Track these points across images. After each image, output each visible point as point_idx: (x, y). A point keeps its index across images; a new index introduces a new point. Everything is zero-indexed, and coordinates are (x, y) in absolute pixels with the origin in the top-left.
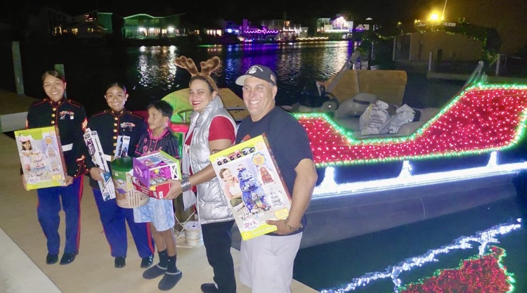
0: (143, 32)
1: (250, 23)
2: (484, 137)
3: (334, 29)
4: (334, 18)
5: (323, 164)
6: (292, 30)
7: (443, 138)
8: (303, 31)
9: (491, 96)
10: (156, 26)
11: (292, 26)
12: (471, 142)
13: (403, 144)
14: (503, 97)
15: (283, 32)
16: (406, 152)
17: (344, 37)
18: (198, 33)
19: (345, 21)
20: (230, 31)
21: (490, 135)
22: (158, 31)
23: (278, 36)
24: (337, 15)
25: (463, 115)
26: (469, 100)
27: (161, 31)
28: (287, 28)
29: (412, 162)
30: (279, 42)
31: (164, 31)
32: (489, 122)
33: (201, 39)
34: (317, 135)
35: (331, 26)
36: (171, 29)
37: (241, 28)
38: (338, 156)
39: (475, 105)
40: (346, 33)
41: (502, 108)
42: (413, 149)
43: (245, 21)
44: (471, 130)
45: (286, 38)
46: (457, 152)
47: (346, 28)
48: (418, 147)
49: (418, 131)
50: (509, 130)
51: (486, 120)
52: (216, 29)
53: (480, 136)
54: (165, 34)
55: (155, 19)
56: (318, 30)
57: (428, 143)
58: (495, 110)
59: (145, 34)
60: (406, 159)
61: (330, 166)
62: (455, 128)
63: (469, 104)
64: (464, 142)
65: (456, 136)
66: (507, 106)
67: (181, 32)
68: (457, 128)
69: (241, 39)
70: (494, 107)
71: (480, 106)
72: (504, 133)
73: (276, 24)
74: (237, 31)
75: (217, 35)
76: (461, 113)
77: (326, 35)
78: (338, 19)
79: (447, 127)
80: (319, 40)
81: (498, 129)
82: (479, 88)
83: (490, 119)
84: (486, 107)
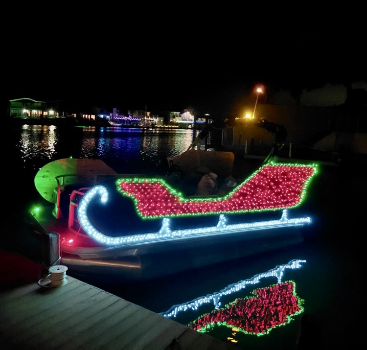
0: (27, 113)
1: (118, 111)
2: (277, 199)
3: (183, 120)
4: (182, 112)
5: (161, 216)
6: (152, 119)
7: (248, 199)
8: (160, 120)
9: (281, 171)
10: (38, 108)
11: (151, 116)
12: (268, 202)
13: (219, 202)
14: (289, 172)
15: (144, 120)
16: (222, 208)
17: (190, 126)
18: (75, 116)
19: (190, 115)
20: (102, 116)
21: (282, 198)
22: (40, 112)
23: (141, 123)
24: (185, 110)
25: (262, 183)
26: (265, 173)
27: (43, 113)
28: (148, 117)
29: (225, 215)
30: (141, 127)
31: (45, 113)
32: (281, 189)
33: (77, 121)
34: (156, 194)
35: (180, 118)
36: (51, 112)
37: (111, 115)
38: (172, 210)
39: (270, 177)
40: (191, 124)
41: (289, 180)
42: (226, 206)
43: (115, 109)
44: (267, 194)
45: (147, 124)
46: (259, 210)
47: (191, 120)
48: (230, 205)
49: (230, 194)
50: (295, 195)
51: (278, 187)
52: (91, 114)
53: (274, 198)
54: (46, 116)
55: (37, 103)
56: (171, 120)
57: (237, 203)
58: (284, 181)
59: (27, 115)
60: (221, 213)
61: (166, 218)
62: (256, 192)
63: (265, 176)
64: (263, 202)
65: (257, 198)
66: (292, 178)
67: (60, 115)
68: (257, 193)
69: (112, 123)
70: (283, 179)
71: (273, 177)
72: (291, 197)
73: (139, 114)
74: (108, 117)
75: (92, 119)
76: (260, 182)
77: (177, 124)
78: (185, 113)
79: (250, 192)
80: (172, 128)
81: (287, 194)
82: (272, 165)
83: (281, 187)
84: (277, 178)
